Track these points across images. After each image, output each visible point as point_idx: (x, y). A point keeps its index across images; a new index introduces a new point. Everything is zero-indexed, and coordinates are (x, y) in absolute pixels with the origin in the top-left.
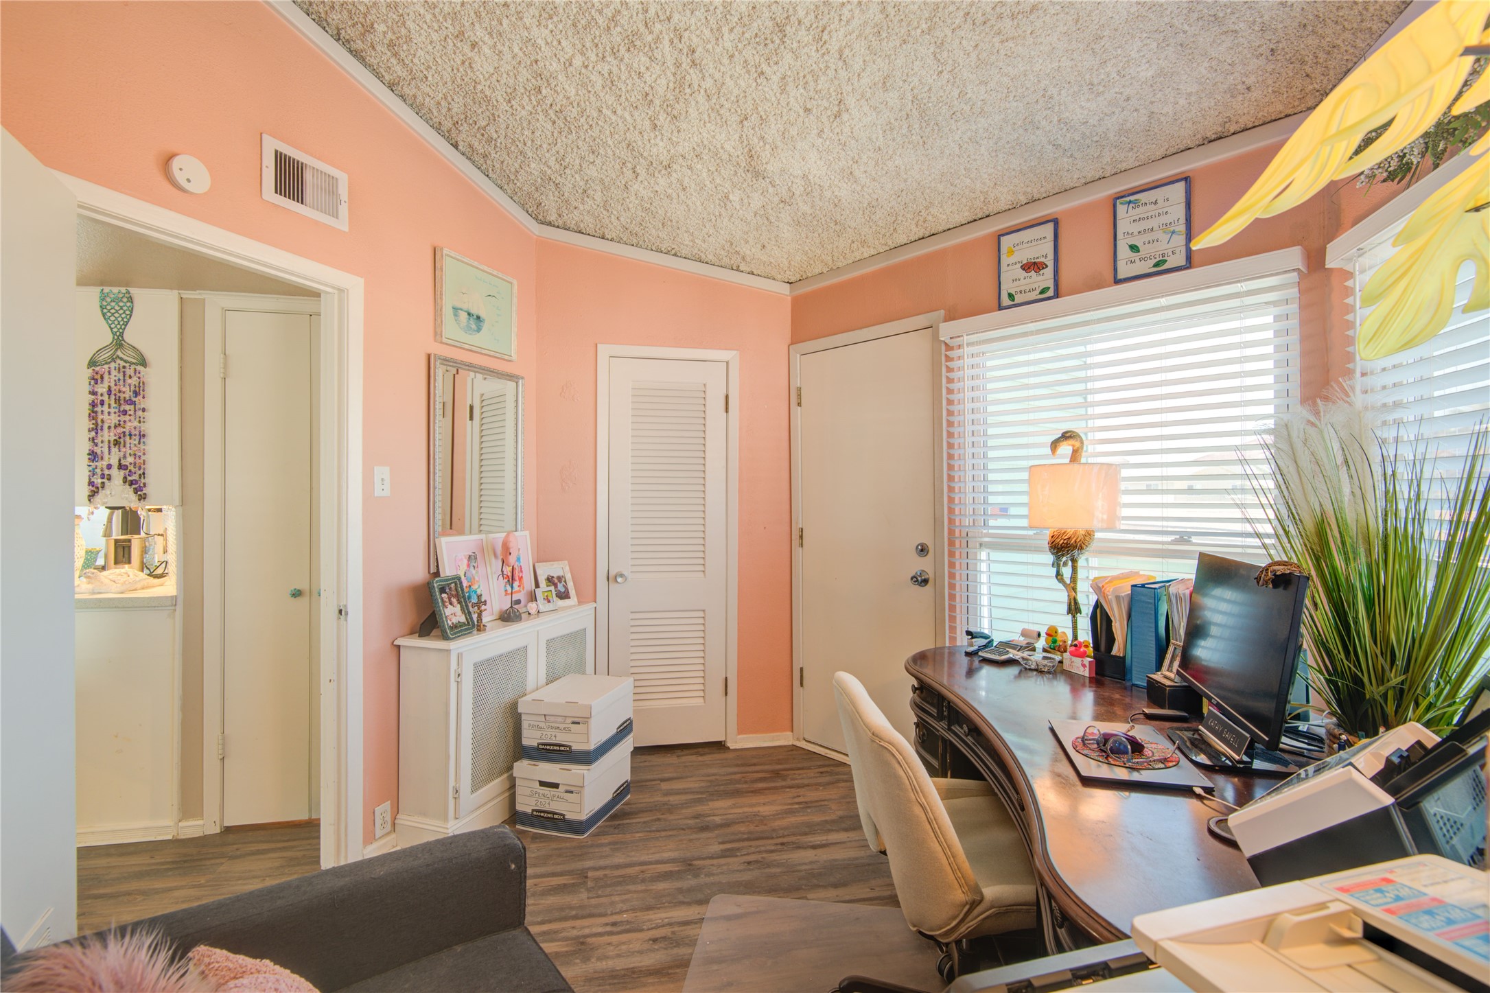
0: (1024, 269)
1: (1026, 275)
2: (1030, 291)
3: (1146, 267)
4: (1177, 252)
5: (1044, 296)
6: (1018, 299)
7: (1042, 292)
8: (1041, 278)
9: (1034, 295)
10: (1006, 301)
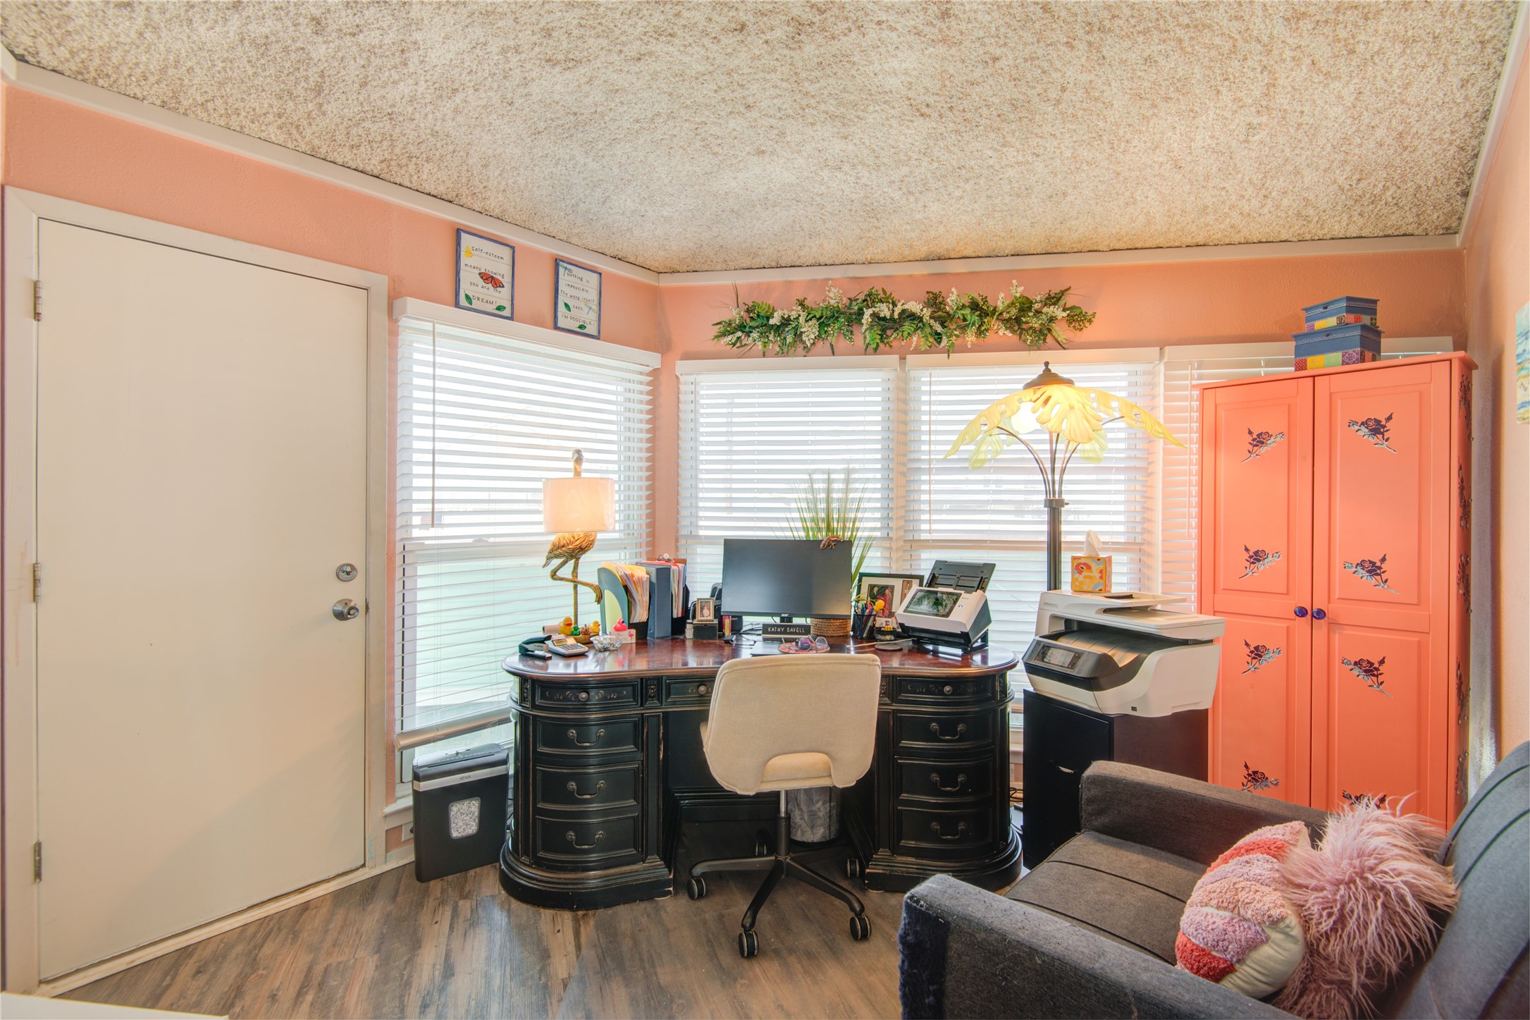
0: (482, 278)
1: (485, 285)
2: (487, 302)
3: (574, 326)
4: (592, 323)
5: (498, 312)
6: (476, 305)
7: (499, 308)
8: (496, 294)
9: (491, 308)
10: (463, 302)
